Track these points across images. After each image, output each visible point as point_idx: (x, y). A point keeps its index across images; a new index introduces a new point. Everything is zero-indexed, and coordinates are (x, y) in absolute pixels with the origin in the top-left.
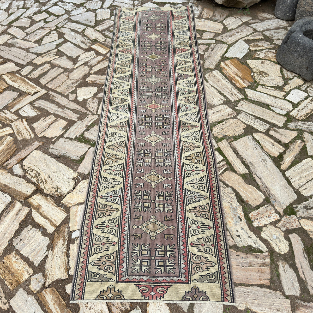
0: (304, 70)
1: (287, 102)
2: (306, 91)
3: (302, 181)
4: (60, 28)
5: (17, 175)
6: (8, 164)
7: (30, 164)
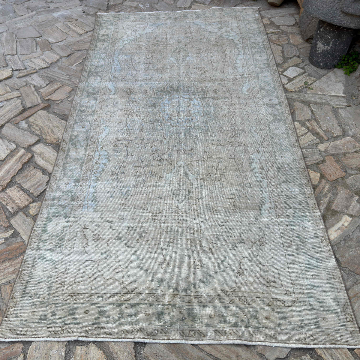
1: (284, 77)
2: (303, 68)
5: (22, 129)
6: (14, 121)
7: (36, 120)
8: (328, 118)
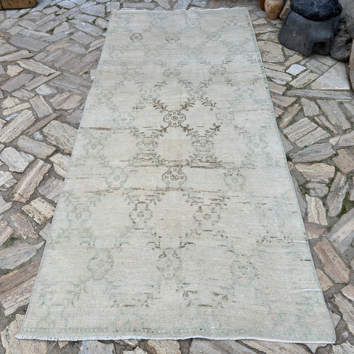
0: (303, 47)
1: (287, 74)
2: (304, 65)
3: (298, 135)
4: (71, 19)
5: (37, 140)
6: (28, 132)
7: (50, 131)
8: (336, 112)
